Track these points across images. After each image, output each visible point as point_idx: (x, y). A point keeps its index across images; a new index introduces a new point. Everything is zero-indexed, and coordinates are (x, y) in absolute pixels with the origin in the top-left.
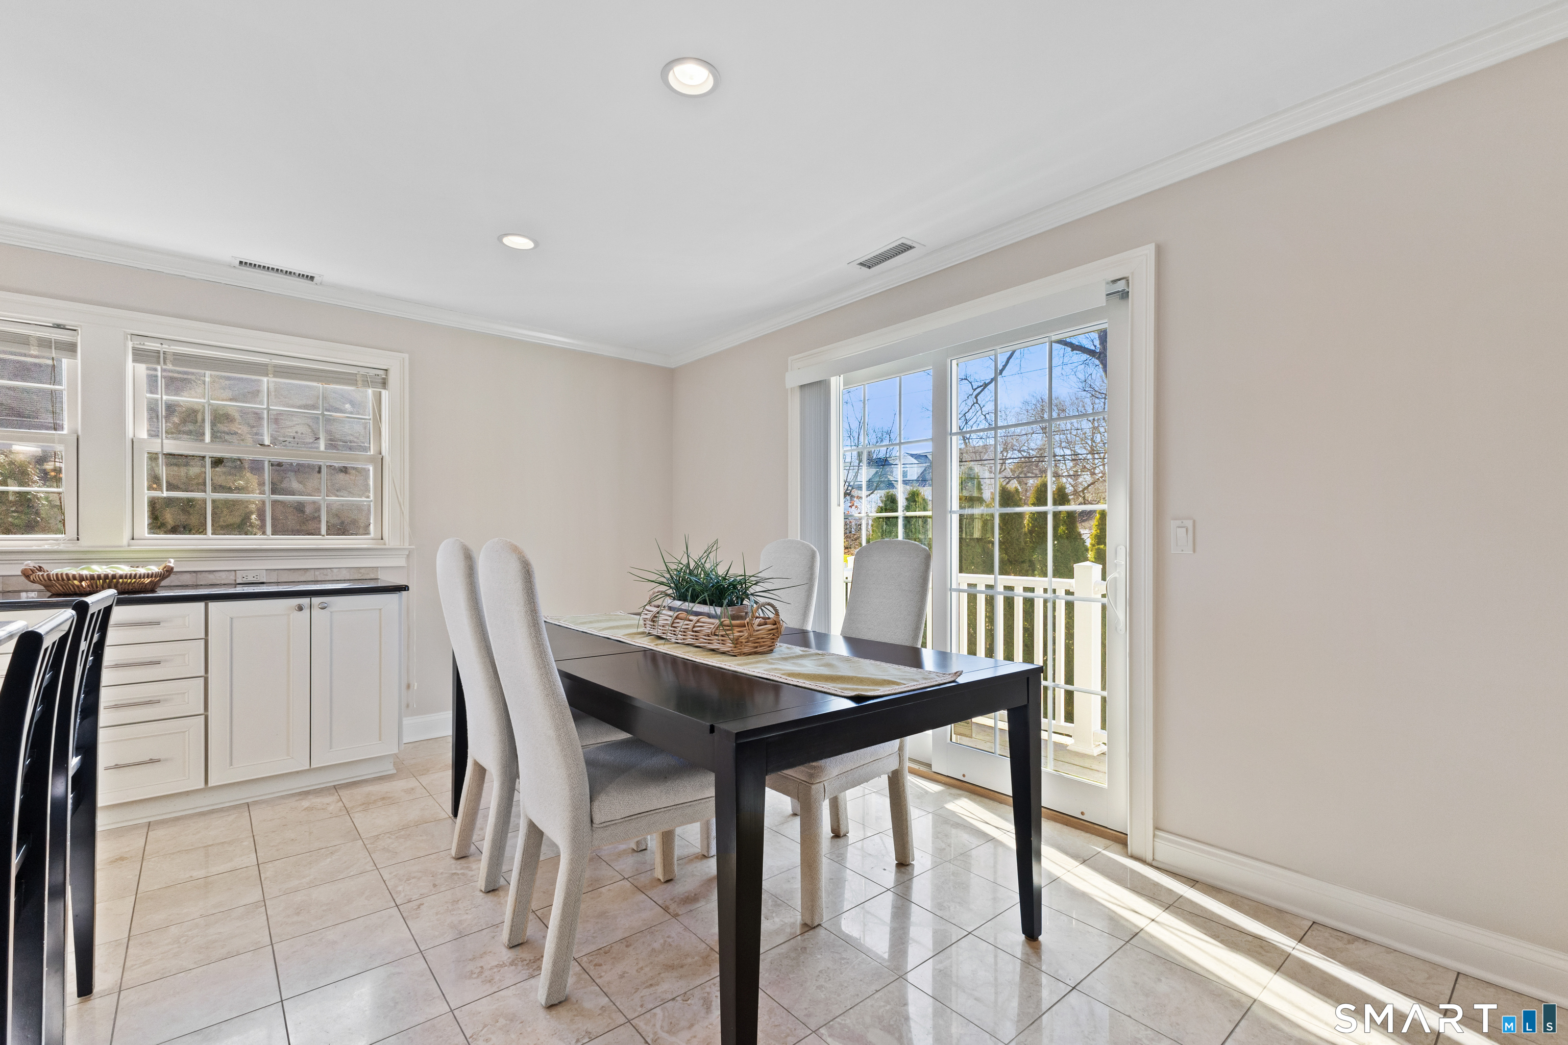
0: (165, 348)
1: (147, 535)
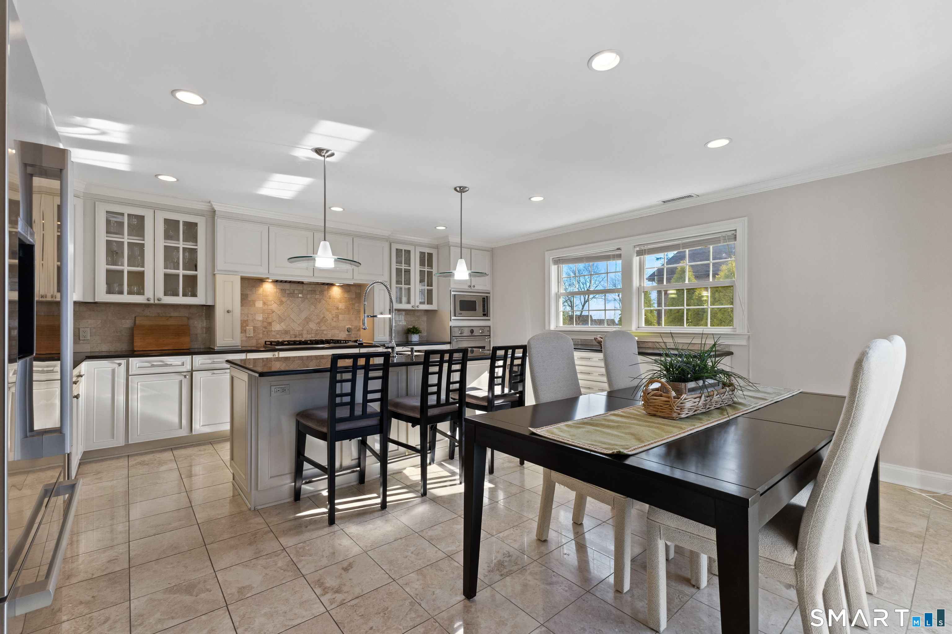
0: (645, 248)
1: (643, 326)
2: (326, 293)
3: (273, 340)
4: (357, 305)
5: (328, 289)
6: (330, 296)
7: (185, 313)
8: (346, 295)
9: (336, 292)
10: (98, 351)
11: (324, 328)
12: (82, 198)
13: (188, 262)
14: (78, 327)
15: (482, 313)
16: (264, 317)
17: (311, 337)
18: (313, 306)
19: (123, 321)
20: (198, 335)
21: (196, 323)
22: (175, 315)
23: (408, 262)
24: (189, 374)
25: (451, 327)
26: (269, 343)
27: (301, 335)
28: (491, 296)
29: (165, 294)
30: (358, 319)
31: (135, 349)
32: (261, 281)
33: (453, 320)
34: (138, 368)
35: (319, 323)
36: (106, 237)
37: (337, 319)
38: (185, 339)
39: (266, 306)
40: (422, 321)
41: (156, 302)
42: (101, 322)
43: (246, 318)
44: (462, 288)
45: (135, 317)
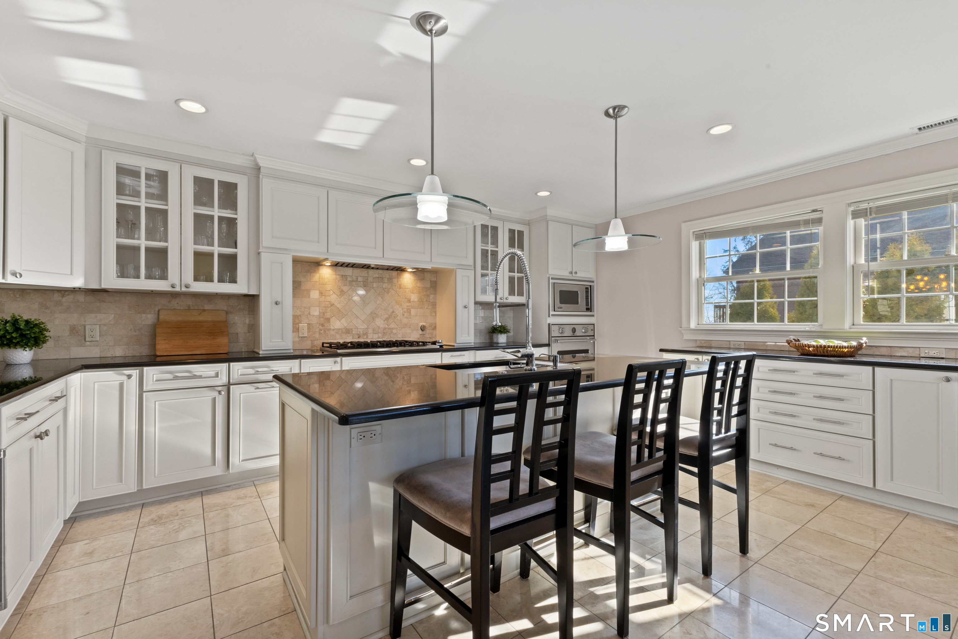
0: (871, 205)
1: (862, 323)
2: (395, 281)
3: (332, 341)
4: (432, 296)
5: (398, 276)
6: (400, 285)
7: (222, 305)
8: (419, 285)
9: (407, 279)
10: (110, 355)
11: (393, 326)
12: (85, 144)
13: (225, 237)
14: (84, 323)
15: (585, 307)
16: (320, 311)
17: (377, 337)
18: (380, 298)
19: (144, 315)
20: (239, 335)
21: (236, 318)
22: (210, 309)
23: (495, 242)
24: (225, 388)
25: (549, 324)
26: (328, 345)
27: (366, 334)
28: (595, 284)
29: (196, 279)
30: (434, 314)
31: (158, 353)
32: (318, 264)
33: (553, 315)
34: (156, 381)
35: (387, 319)
36: (117, 199)
37: (409, 314)
38: (223, 340)
39: (324, 297)
40: (508, 317)
41: (184, 289)
42: (114, 317)
43: (299, 313)
44: (562, 274)
45: (159, 311)
